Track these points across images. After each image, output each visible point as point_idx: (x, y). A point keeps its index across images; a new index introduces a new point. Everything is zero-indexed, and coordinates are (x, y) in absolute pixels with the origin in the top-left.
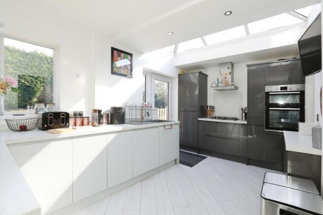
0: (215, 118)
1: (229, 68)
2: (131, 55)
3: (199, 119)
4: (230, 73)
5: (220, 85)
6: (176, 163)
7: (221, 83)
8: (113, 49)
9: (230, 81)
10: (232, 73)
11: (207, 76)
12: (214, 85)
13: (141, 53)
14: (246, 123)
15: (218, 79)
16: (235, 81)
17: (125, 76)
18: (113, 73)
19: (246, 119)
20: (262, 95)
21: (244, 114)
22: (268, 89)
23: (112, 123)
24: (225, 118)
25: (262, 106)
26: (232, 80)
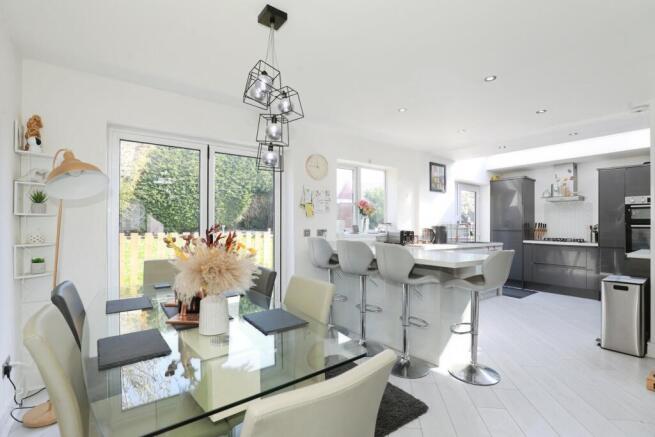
0: (549, 239)
1: (570, 171)
2: (444, 166)
3: (525, 242)
4: (572, 178)
5: (555, 194)
6: (498, 294)
7: (558, 191)
8: (431, 164)
9: (572, 189)
10: (575, 178)
11: (534, 181)
12: (547, 195)
13: (452, 161)
14: (597, 245)
15: (552, 186)
16: (579, 189)
17: (440, 191)
18: (431, 189)
19: (597, 240)
20: (621, 208)
21: (594, 234)
22: (629, 200)
23: (435, 242)
24: (564, 240)
25: (620, 223)
26: (576, 189)
